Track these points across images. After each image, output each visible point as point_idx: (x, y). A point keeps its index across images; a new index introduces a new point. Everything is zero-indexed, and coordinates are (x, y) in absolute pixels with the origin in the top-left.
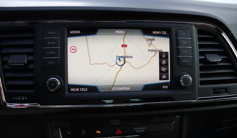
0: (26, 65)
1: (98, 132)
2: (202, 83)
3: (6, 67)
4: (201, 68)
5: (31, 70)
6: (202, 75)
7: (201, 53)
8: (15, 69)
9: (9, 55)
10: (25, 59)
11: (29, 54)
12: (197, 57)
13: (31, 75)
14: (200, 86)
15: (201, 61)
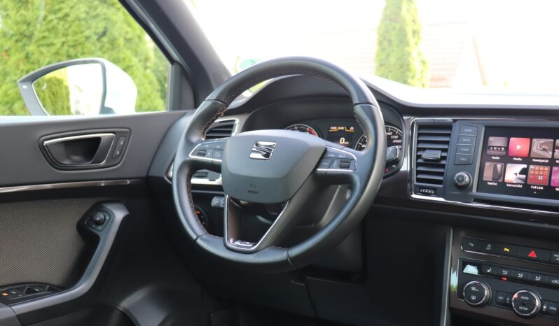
0: (438, 160)
1: (505, 249)
3: (420, 161)
5: (443, 166)
8: (428, 163)
9: (424, 149)
10: (438, 155)
11: (443, 150)
13: (442, 170)
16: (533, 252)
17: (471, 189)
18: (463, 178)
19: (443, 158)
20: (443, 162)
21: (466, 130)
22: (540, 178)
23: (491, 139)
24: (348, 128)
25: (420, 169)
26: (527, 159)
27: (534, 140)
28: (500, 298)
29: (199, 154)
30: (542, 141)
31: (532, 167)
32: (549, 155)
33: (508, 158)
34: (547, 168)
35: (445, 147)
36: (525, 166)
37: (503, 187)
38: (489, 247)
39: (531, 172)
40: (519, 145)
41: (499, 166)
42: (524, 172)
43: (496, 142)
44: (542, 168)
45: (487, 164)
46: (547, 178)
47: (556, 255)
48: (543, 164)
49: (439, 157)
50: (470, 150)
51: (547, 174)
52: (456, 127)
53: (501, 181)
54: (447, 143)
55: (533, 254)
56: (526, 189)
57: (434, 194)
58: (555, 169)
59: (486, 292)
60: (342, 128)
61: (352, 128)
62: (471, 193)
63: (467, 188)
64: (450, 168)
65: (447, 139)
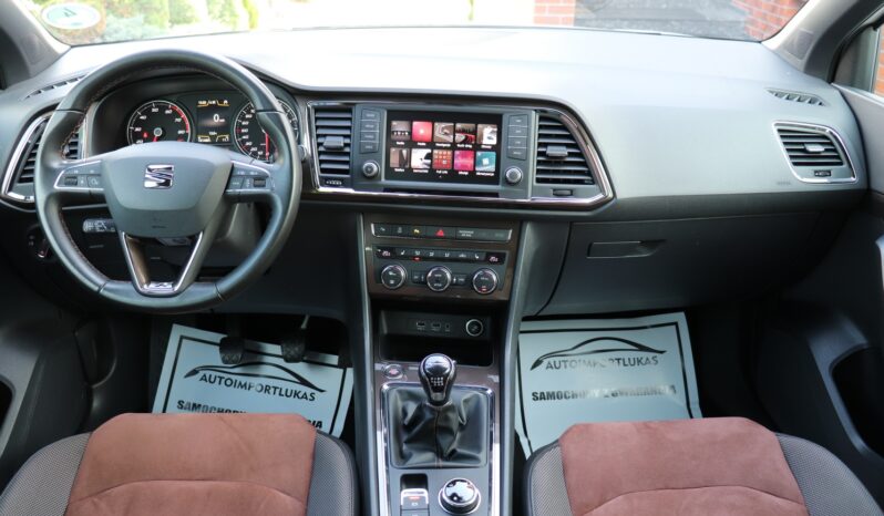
0: (341, 148)
1: (416, 231)
2: (538, 180)
3: (321, 149)
4: (539, 163)
5: (348, 154)
6: (539, 171)
7: (540, 145)
8: (331, 151)
9: (325, 136)
10: (340, 142)
11: (345, 136)
12: (533, 150)
13: (347, 159)
14: (535, 184)
15: (540, 154)
16: (441, 231)
17: (380, 179)
18: (372, 169)
19: (347, 145)
21: (368, 115)
22: (444, 162)
23: (394, 123)
24: (221, 102)
25: (323, 157)
26: (431, 144)
27: (436, 124)
28: (416, 277)
29: (67, 184)
30: (443, 125)
31: (436, 152)
32: (450, 139)
33: (412, 143)
34: (449, 153)
35: (347, 132)
36: (429, 151)
37: (410, 174)
38: (400, 230)
39: (435, 157)
40: (422, 129)
41: (404, 152)
42: (429, 156)
43: (400, 127)
44: (445, 152)
45: (393, 150)
46: (450, 162)
47: (461, 232)
48: (446, 148)
49: (342, 144)
50: (375, 137)
51: (450, 158)
52: (357, 111)
53: (407, 166)
54: (349, 128)
55: (441, 233)
56: (431, 175)
57: (342, 185)
58: (457, 152)
59: (403, 274)
60: (214, 102)
61: (226, 102)
62: (379, 183)
63: (376, 177)
64: (355, 157)
65: (347, 124)
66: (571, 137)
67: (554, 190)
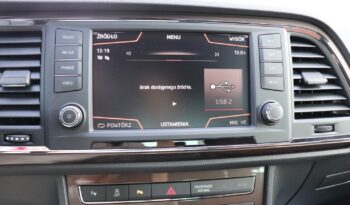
16: (171, 189)
17: (87, 129)
18: (73, 115)
19: (35, 82)
20: (36, 89)
21: (65, 37)
35: (35, 64)
38: (117, 193)
47: (196, 187)
49: (28, 82)
50: (76, 67)
54: (37, 57)
57: (31, 140)
62: (86, 135)
63: (80, 126)
64: (48, 99)
65: (36, 51)
66: (325, 61)
67: (316, 127)
